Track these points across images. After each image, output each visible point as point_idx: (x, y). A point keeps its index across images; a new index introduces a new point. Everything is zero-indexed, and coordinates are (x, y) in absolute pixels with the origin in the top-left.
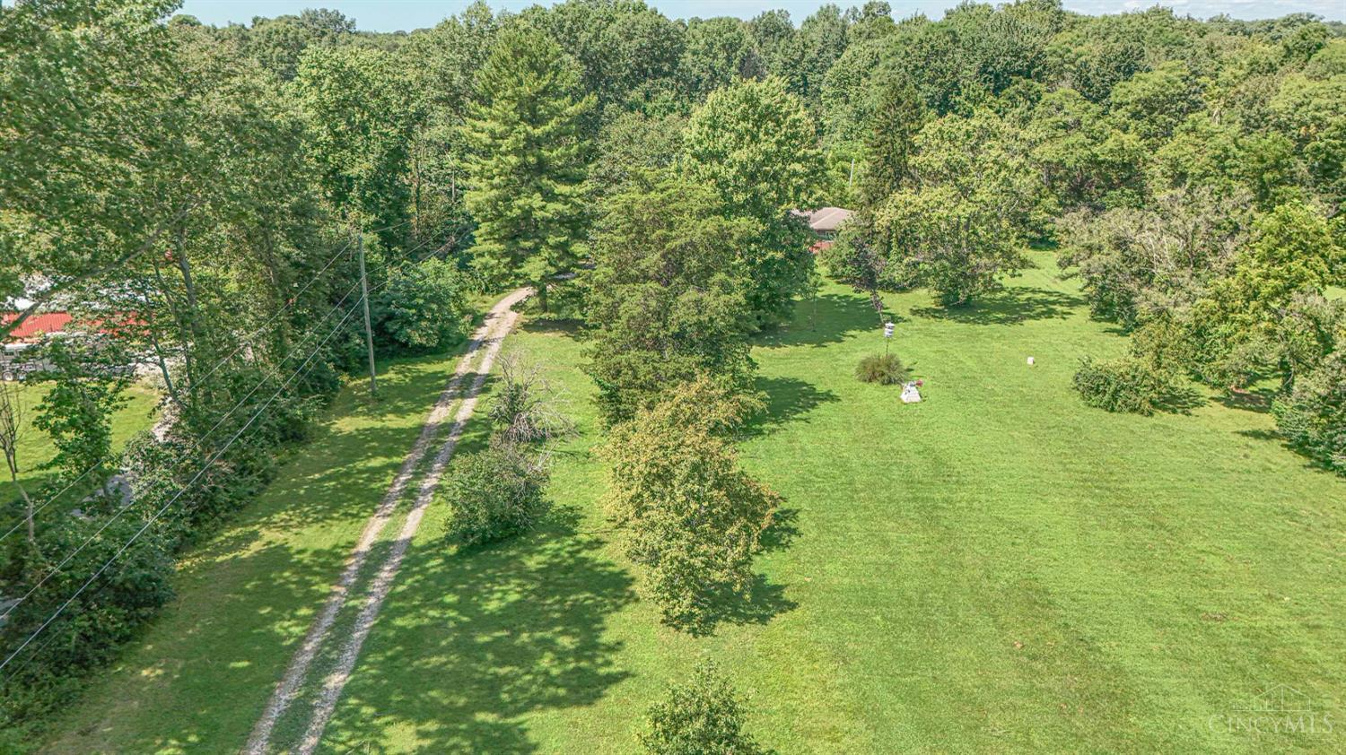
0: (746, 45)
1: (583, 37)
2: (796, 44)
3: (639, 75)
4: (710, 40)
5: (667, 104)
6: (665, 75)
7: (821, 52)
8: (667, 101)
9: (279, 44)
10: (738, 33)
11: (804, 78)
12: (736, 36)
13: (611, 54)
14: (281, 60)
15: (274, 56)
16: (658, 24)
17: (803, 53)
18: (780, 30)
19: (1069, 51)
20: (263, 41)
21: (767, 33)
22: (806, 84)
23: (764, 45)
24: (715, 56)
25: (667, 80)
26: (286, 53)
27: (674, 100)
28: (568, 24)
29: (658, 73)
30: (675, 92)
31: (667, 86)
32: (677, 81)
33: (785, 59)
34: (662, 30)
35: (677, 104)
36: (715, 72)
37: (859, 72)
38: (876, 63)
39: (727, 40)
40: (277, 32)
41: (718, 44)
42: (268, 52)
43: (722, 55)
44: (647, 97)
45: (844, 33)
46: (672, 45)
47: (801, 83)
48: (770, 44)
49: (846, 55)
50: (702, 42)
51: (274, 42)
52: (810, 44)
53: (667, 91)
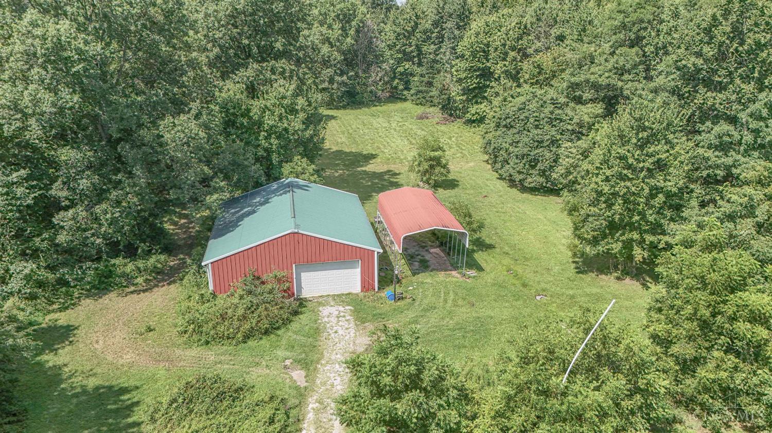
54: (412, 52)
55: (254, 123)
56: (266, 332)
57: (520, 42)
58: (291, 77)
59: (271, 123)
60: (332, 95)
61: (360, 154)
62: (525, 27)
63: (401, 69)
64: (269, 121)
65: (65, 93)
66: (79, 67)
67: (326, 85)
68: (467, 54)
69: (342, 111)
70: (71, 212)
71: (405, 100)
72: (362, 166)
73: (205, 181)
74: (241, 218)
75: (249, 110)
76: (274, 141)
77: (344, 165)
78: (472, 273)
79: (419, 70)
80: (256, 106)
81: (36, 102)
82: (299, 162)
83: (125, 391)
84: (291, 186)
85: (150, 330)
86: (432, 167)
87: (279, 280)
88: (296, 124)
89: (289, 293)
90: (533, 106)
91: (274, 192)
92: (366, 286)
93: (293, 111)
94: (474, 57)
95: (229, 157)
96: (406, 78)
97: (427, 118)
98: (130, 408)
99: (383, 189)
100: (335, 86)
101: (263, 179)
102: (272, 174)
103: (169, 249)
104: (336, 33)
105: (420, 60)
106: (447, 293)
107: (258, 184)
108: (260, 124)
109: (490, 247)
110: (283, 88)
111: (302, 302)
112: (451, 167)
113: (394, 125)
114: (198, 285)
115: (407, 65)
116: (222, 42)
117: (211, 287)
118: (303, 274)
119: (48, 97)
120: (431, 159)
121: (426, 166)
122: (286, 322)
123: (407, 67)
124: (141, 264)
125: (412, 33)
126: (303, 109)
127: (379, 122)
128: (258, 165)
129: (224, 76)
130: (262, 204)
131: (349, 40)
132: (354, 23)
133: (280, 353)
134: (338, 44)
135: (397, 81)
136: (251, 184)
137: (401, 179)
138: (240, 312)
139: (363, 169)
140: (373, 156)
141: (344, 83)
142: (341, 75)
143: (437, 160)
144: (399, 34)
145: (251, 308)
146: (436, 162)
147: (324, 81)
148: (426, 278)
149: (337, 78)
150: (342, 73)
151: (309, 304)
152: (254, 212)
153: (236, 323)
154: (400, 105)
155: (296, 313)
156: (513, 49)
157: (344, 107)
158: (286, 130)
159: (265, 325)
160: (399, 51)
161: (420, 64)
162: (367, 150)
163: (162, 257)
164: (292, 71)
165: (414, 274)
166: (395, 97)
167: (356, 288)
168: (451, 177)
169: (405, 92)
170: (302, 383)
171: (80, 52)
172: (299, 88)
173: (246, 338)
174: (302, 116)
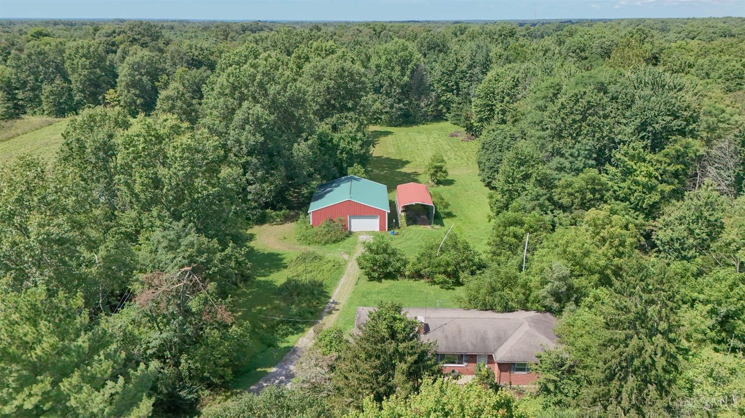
0: (415, 61)
1: (272, 90)
2: (451, 59)
3: (328, 108)
4: (389, 57)
5: (351, 135)
6: (349, 110)
7: (470, 67)
8: (351, 132)
9: (84, 56)
10: (410, 52)
11: (457, 84)
12: (408, 54)
13: (297, 101)
14: (84, 67)
15: (80, 64)
16: (343, 69)
17: (456, 66)
18: (439, 46)
19: (723, 111)
20: (73, 53)
21: (430, 49)
22: (458, 89)
23: (427, 56)
24: (393, 69)
25: (351, 114)
26: (87, 63)
27: (358, 131)
28: (259, 77)
29: (344, 108)
30: (357, 124)
31: (351, 119)
32: (359, 115)
33: (443, 70)
34: (346, 73)
35: (360, 135)
36: (392, 81)
37: (503, 92)
38: (516, 85)
39: (402, 57)
40: (82, 47)
41: (395, 60)
42: (75, 62)
43: (398, 68)
44: (335, 128)
45: (488, 55)
46: (355, 85)
47: (455, 87)
48: (432, 55)
49: (490, 75)
50: (384, 58)
51: (80, 54)
52: (461, 60)
53: (350, 123)
54: (453, 86)
55: (335, 145)
56: (334, 242)
57: (513, 91)
58: (355, 121)
59: (343, 146)
60: (391, 117)
61: (400, 161)
62: (518, 80)
63: (444, 98)
64: (342, 145)
65: (258, 135)
66: (264, 126)
67: (387, 109)
68: (482, 94)
69: (397, 128)
70: (254, 186)
71: (447, 120)
72: (399, 168)
73: (310, 175)
74: (326, 193)
75: (332, 139)
76: (344, 155)
77: (388, 167)
78: (438, 227)
79: (456, 99)
80: (336, 136)
81: (247, 140)
82: (357, 167)
83: (279, 254)
84: (351, 179)
85: (285, 238)
86: (436, 172)
87: (341, 221)
88: (356, 146)
89: (345, 227)
90: (500, 138)
91: (343, 181)
92: (382, 228)
93: (354, 139)
94: (487, 97)
95: (322, 163)
96: (447, 104)
97: (457, 136)
98: (282, 259)
99: (402, 182)
100: (394, 110)
101: (338, 175)
102: (342, 173)
103: (290, 208)
104: (396, 74)
105: (458, 92)
106: (420, 234)
107: (335, 178)
108: (338, 145)
109: (455, 216)
110: (350, 127)
111: (351, 233)
112: (450, 172)
113: (431, 141)
114: (305, 223)
115: (449, 95)
116: (321, 103)
117: (311, 223)
118: (352, 220)
119: (252, 138)
120: (436, 167)
121: (432, 171)
122: (343, 239)
123: (448, 96)
124: (278, 212)
125: (452, 72)
126: (361, 139)
127: (423, 138)
128: (335, 168)
129: (321, 120)
130: (336, 187)
131: (406, 78)
132: (410, 66)
133: (339, 249)
134: (398, 80)
135: (442, 106)
136: (331, 177)
137: (420, 178)
138: (324, 232)
139: (400, 170)
140: (408, 162)
141: (401, 109)
142: (398, 103)
143: (440, 168)
144: (443, 73)
145: (328, 232)
146: (439, 169)
147: (386, 107)
148: (414, 228)
149: (396, 105)
150: (400, 101)
151: (354, 234)
152: (332, 191)
153: (321, 237)
154: (443, 124)
155: (347, 236)
156: (508, 95)
157: (400, 125)
158: (351, 149)
159: (334, 239)
160: (443, 85)
161: (458, 95)
162: (407, 158)
163: (287, 211)
164: (356, 118)
165: (408, 225)
166: (438, 117)
167: (377, 229)
168: (448, 178)
169: (447, 115)
170: (347, 259)
171: (266, 120)
172: (359, 126)
173: (326, 243)
174: (360, 142)
